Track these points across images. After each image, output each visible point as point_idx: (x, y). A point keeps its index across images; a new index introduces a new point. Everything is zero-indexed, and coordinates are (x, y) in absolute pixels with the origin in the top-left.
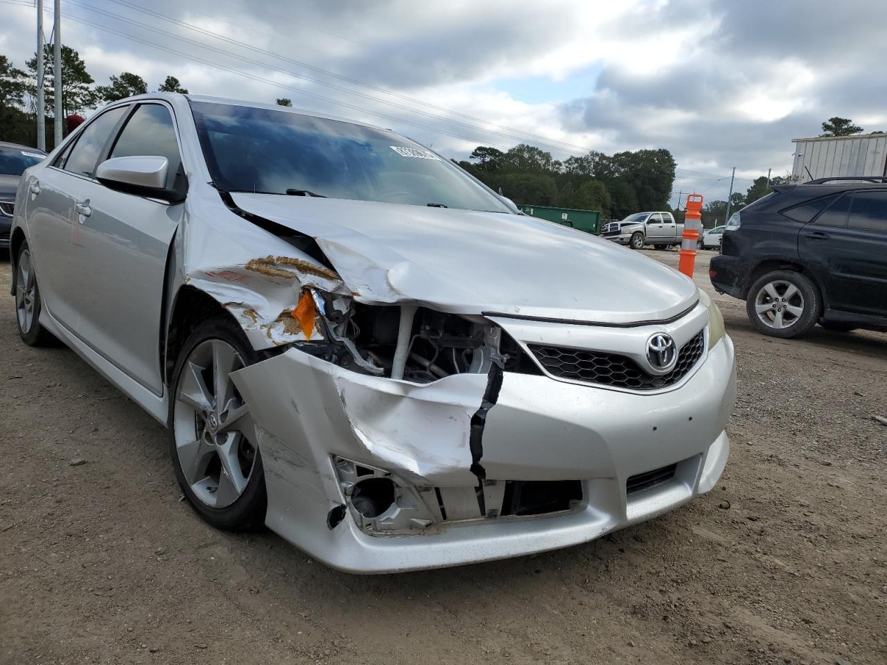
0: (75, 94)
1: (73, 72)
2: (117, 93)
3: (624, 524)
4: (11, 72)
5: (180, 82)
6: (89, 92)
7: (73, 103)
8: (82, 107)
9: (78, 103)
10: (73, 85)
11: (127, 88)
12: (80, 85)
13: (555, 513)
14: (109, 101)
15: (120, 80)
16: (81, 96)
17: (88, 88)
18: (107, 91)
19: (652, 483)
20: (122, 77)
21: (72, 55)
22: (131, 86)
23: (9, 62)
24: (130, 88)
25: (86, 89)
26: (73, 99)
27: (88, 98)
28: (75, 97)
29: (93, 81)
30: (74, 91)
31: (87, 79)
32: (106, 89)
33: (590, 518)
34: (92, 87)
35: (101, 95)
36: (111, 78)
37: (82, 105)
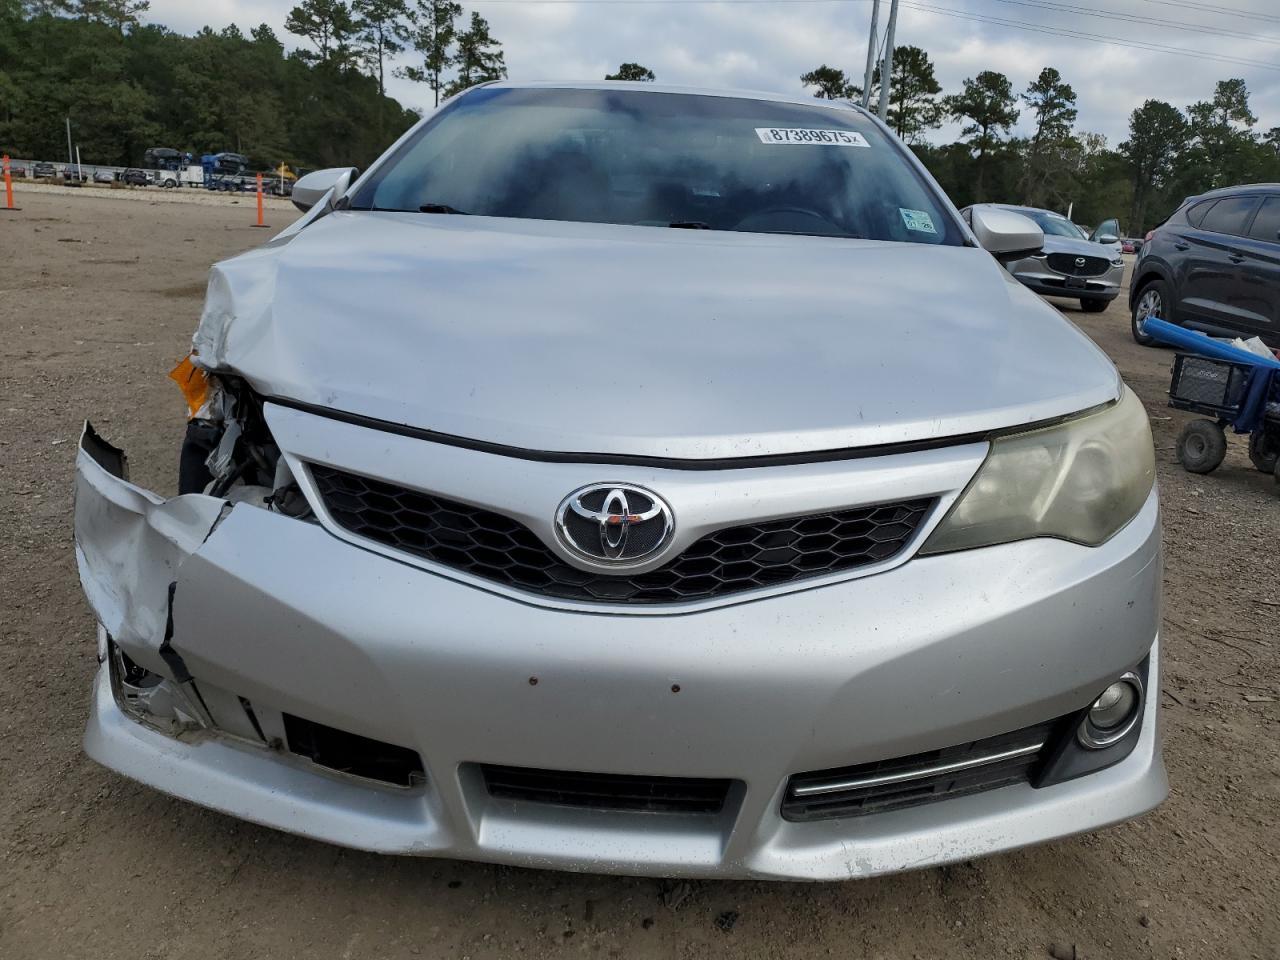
0: (916, 110)
1: (918, 80)
2: (969, 101)
3: (462, 852)
4: (847, 90)
5: (1061, 75)
6: (934, 105)
7: (912, 121)
8: (922, 127)
9: (919, 121)
10: (916, 98)
11: (983, 93)
12: (924, 98)
13: (385, 783)
14: (957, 115)
15: (976, 83)
16: (923, 113)
17: (933, 99)
18: (957, 101)
19: (640, 804)
20: (979, 78)
21: (920, 57)
22: (989, 90)
23: (845, 78)
24: (988, 93)
25: (930, 102)
26: (913, 118)
27: (931, 113)
28: (916, 115)
29: (940, 89)
30: (915, 106)
31: (934, 88)
32: (955, 99)
33: (413, 816)
34: (938, 98)
35: (948, 107)
36: (964, 82)
37: (924, 123)
